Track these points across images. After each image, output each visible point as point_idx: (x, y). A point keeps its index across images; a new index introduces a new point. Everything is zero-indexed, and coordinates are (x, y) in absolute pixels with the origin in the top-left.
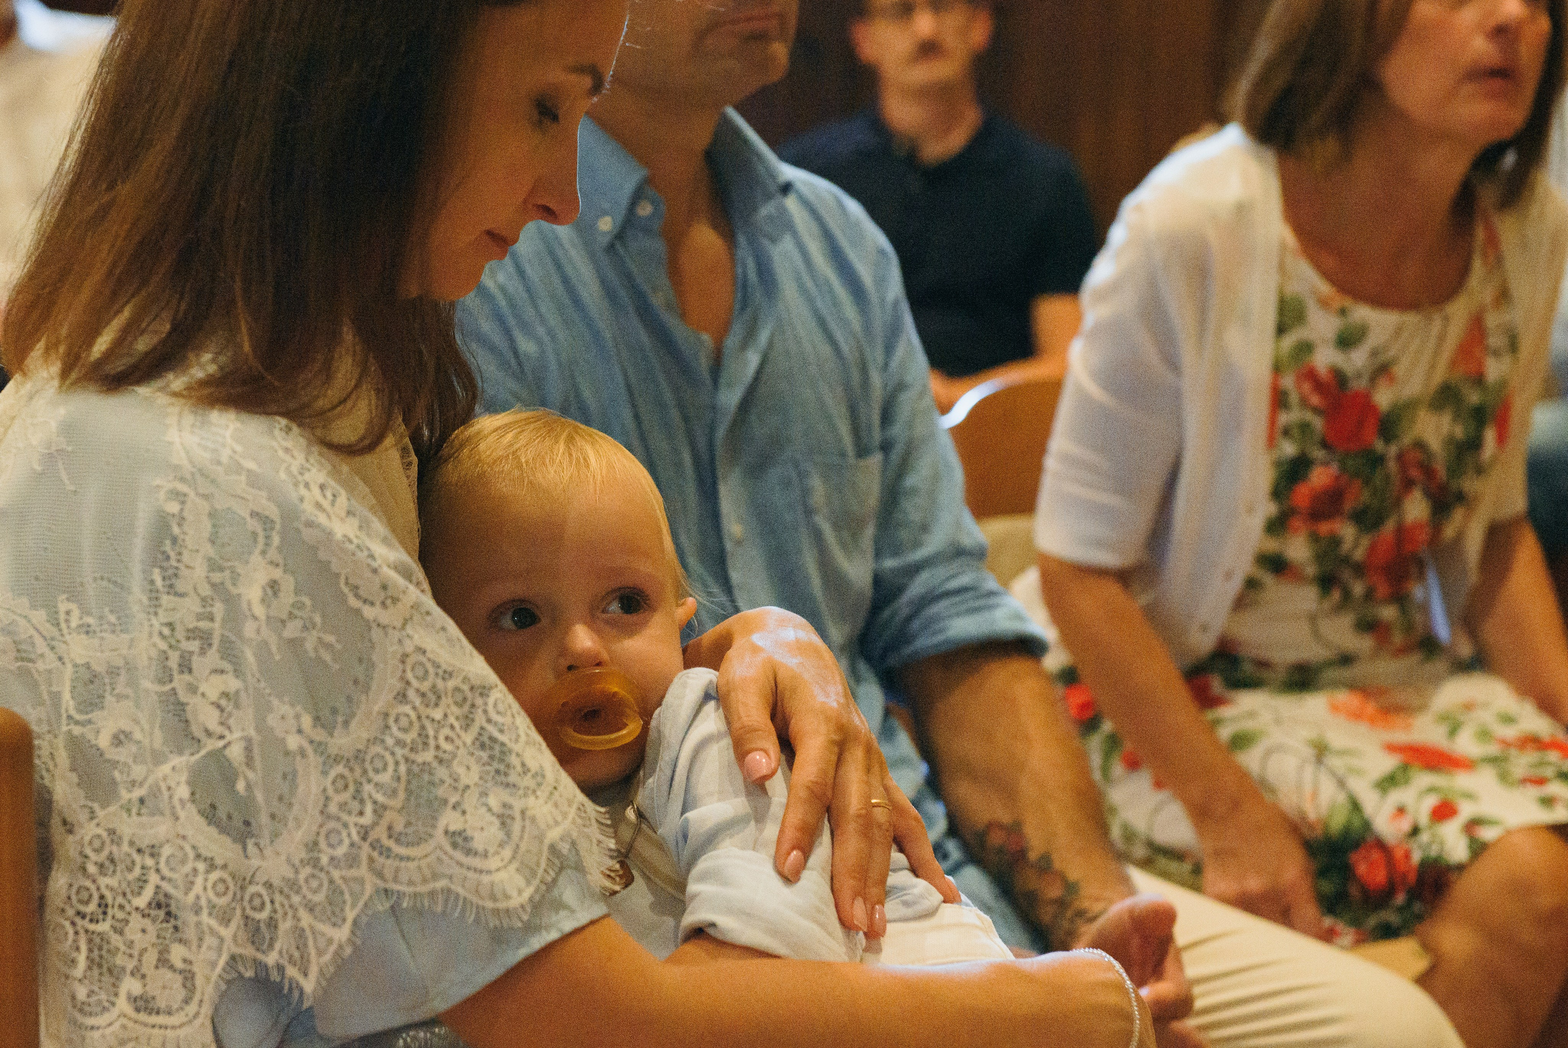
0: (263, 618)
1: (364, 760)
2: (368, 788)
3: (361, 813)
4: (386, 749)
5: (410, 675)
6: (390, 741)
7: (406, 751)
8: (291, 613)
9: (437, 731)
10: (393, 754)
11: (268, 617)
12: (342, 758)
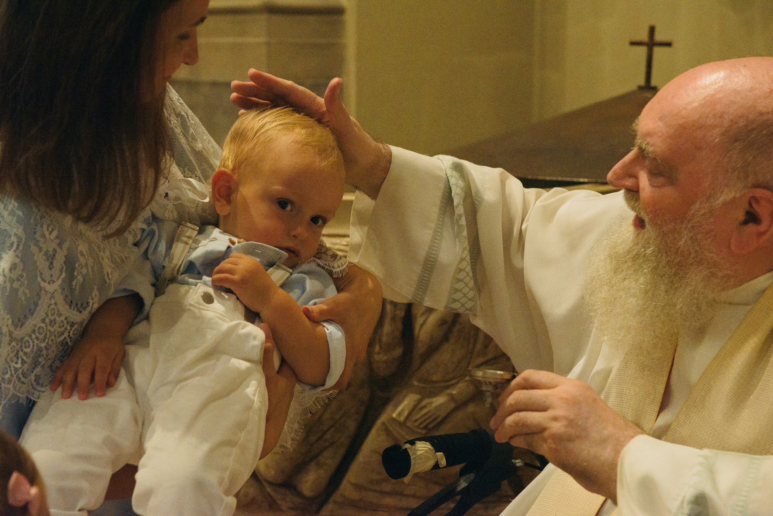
0: (8, 277)
1: (22, 342)
2: (21, 353)
3: (16, 363)
4: (32, 339)
5: (49, 313)
6: (34, 336)
7: (38, 342)
8: (18, 278)
9: (50, 337)
10: (33, 342)
11: (10, 277)
12: (16, 339)
